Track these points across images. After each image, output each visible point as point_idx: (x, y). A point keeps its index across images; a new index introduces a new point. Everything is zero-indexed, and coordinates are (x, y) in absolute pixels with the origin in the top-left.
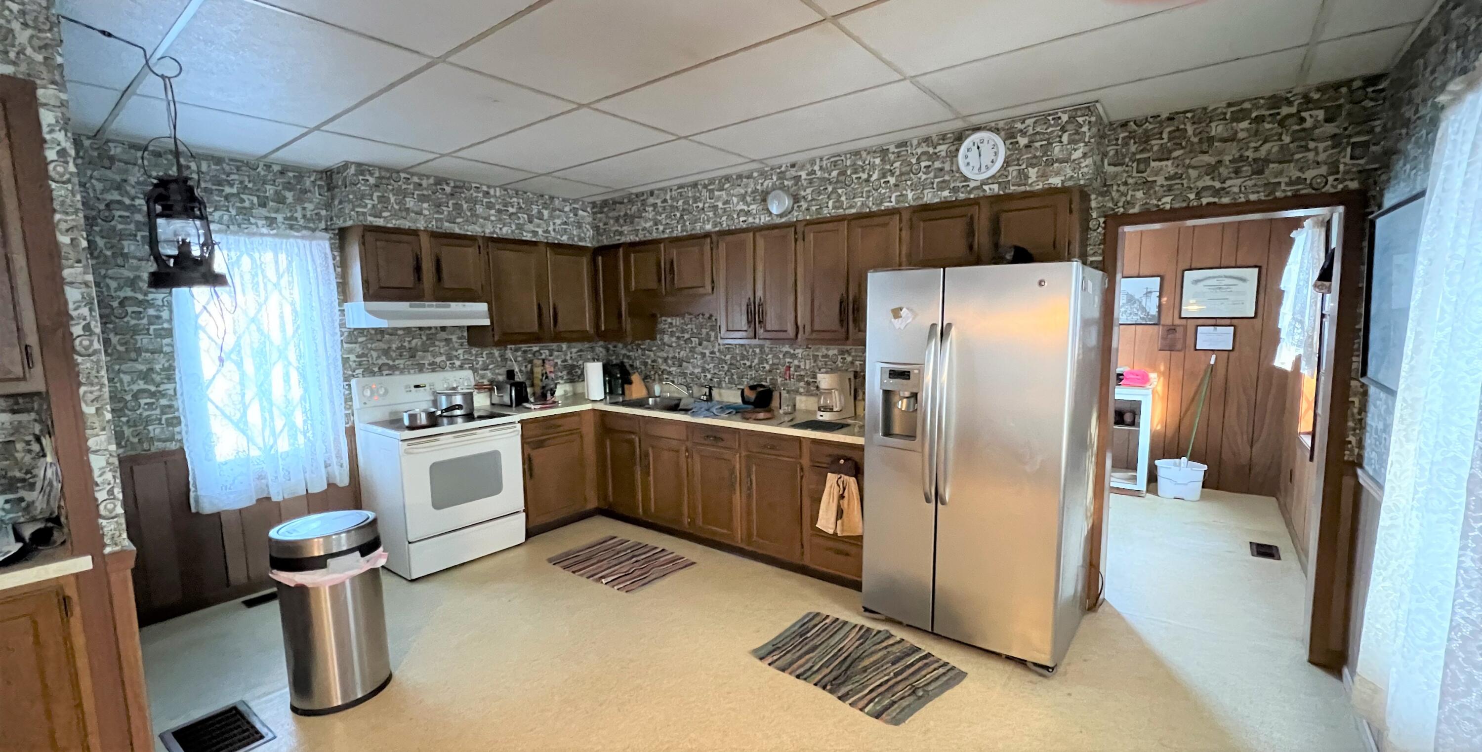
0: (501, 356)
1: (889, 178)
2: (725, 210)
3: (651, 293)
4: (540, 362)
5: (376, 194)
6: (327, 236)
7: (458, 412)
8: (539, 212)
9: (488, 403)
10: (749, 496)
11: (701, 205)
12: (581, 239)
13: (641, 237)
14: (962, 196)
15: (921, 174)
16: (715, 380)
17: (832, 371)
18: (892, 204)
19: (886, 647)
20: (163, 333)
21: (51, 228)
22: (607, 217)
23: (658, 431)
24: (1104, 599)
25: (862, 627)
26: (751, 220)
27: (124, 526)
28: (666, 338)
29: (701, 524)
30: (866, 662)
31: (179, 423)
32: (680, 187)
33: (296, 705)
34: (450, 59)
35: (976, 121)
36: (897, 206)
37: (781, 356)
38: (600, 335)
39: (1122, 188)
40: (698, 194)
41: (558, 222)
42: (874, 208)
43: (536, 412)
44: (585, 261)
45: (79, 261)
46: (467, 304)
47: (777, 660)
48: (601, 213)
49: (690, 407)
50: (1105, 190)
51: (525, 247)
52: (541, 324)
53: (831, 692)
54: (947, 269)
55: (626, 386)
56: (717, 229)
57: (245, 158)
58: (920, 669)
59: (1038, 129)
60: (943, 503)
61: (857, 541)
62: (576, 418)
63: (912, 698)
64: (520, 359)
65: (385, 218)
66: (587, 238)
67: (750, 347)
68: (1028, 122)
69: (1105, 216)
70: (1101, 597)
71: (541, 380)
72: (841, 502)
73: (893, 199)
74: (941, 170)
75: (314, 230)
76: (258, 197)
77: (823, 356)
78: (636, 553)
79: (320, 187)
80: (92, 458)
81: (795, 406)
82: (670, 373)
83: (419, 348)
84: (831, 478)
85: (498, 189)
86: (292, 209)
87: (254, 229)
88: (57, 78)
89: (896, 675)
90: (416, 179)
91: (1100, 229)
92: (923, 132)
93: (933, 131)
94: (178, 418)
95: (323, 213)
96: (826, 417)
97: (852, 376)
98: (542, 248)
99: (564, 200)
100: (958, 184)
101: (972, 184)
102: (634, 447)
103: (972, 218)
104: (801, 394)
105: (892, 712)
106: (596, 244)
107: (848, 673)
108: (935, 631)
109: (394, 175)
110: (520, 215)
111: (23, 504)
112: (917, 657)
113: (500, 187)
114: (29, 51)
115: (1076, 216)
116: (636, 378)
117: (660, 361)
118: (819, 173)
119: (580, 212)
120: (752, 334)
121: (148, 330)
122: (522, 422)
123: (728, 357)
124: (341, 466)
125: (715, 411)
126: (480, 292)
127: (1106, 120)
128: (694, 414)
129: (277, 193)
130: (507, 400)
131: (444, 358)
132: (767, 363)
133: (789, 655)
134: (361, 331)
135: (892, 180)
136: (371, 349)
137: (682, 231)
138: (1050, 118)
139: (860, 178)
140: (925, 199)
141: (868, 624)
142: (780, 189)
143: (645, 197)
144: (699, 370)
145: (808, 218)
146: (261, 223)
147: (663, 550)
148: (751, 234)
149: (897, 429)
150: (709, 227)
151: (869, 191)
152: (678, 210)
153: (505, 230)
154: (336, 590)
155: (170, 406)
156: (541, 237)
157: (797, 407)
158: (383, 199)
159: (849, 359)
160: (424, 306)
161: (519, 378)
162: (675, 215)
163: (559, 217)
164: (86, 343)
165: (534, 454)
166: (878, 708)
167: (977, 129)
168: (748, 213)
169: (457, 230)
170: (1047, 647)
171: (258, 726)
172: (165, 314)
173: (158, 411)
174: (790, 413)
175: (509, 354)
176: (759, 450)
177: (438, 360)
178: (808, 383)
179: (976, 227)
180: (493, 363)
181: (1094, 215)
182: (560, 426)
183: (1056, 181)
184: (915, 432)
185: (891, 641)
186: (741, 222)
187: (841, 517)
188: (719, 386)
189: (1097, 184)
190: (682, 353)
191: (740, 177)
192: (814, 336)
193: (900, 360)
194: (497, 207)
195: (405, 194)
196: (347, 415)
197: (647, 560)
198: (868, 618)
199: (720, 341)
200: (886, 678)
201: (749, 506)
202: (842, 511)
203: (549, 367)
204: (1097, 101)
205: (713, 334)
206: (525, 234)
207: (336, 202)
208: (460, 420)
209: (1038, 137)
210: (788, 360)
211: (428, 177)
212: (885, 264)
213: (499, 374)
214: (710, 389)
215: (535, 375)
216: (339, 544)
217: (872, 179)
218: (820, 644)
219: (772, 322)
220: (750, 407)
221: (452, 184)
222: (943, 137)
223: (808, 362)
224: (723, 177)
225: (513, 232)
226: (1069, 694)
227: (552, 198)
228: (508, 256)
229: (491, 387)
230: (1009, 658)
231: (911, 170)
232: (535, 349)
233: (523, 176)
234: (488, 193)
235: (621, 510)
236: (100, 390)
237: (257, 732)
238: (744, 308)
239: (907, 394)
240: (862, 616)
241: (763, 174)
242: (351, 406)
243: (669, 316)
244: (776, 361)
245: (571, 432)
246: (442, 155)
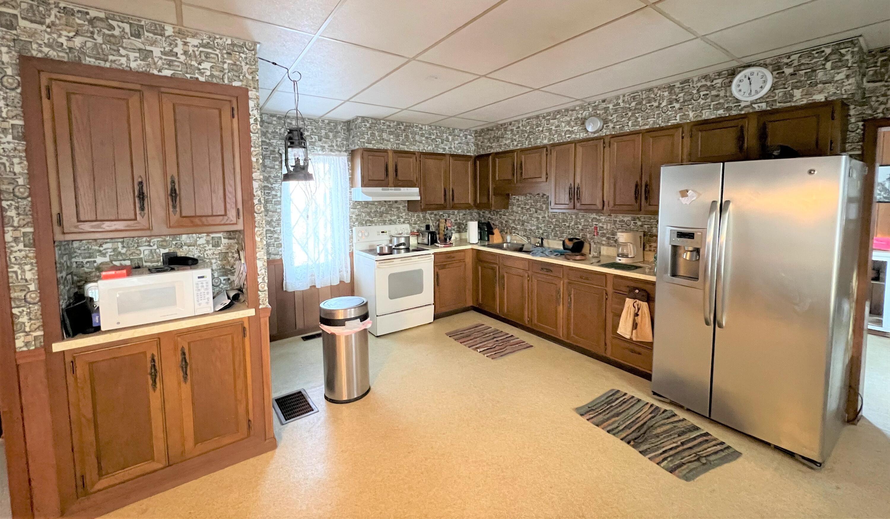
0: (424, 217)
1: (675, 104)
2: (556, 131)
3: (509, 181)
4: (444, 220)
5: (369, 132)
6: (346, 154)
7: (402, 247)
8: (447, 137)
9: (416, 242)
10: (569, 308)
11: (541, 129)
12: (469, 152)
13: (503, 149)
14: (734, 113)
15: (700, 100)
16: (545, 234)
17: (626, 231)
18: (678, 120)
19: (672, 423)
20: (277, 203)
21: (250, 153)
22: (484, 138)
23: (509, 263)
24: (862, 416)
25: (652, 406)
26: (573, 136)
27: (267, 296)
28: (515, 208)
29: (536, 322)
30: (659, 430)
31: (281, 246)
32: (528, 119)
33: (327, 396)
34: (418, 58)
35: (747, 60)
36: (680, 122)
37: (590, 220)
38: (478, 206)
39: (881, 99)
40: (539, 123)
41: (456, 142)
42: (663, 125)
43: (441, 249)
44: (470, 164)
45: (258, 169)
46: (409, 188)
47: (592, 418)
48: (480, 136)
49: (531, 250)
50: (864, 101)
51: (439, 157)
52: (445, 200)
53: (634, 446)
54: (726, 163)
55: (490, 236)
56: (551, 142)
57: (314, 118)
58: (700, 444)
59: (803, 61)
60: (720, 326)
61: (650, 346)
62: (463, 253)
63: (697, 464)
64: (433, 219)
65: (373, 144)
66: (472, 151)
67: (569, 214)
68: (793, 57)
69: (864, 120)
70: (860, 414)
71: (444, 231)
72: (636, 318)
73: (678, 118)
74: (718, 96)
75: (340, 151)
76: (318, 136)
77: (620, 221)
78: (496, 336)
79: (344, 130)
80: (258, 261)
81: (600, 252)
82: (516, 229)
83: (384, 212)
84: (629, 302)
85: (427, 126)
86: (332, 142)
87: (316, 152)
88: (256, 86)
89: (683, 444)
90: (388, 123)
91: (859, 130)
92: (704, 72)
93: (710, 71)
94: (281, 244)
95: (345, 143)
96: (623, 261)
97: (642, 235)
98: (448, 157)
99: (461, 130)
100: (731, 105)
101: (743, 104)
102: (495, 273)
103: (742, 127)
104: (603, 245)
105: (683, 470)
106: (476, 154)
107: (646, 436)
108: (712, 418)
109: (378, 122)
110: (437, 140)
111: (230, 281)
112: (698, 434)
113: (428, 125)
114: (247, 75)
115: (837, 122)
116: (496, 231)
117: (511, 221)
118: (622, 105)
119: (469, 137)
120: (572, 207)
121: (272, 201)
122: (435, 254)
123: (554, 220)
124: (347, 272)
125: (547, 253)
126: (415, 181)
127: (865, 50)
128: (534, 254)
129: (326, 133)
130: (426, 241)
131: (396, 217)
132: (580, 224)
133: (601, 416)
134: (359, 203)
135: (677, 106)
136: (362, 212)
137: (529, 144)
138: (814, 52)
139: (653, 105)
140: (704, 117)
141: (657, 404)
142: (594, 116)
143: (506, 126)
144: (535, 228)
145: (613, 133)
146: (319, 149)
147: (512, 336)
148: (573, 145)
149: (682, 271)
150: (546, 142)
151: (659, 114)
152: (526, 132)
153: (429, 148)
154: (348, 338)
155: (278, 238)
156: (447, 152)
157: (602, 253)
158: (373, 134)
159: (639, 223)
160: (388, 190)
161: (432, 229)
162: (524, 136)
163: (457, 140)
164: (259, 208)
165: (441, 272)
166: (671, 465)
167: (749, 66)
168: (571, 132)
169: (406, 149)
170: (816, 446)
171: (311, 404)
172: (279, 194)
173: (273, 240)
174: (597, 257)
175: (428, 216)
176: (576, 279)
177: (393, 218)
178: (608, 238)
179: (745, 133)
180: (419, 220)
181: (853, 120)
182: (454, 257)
183: (820, 98)
184: (698, 275)
185: (676, 419)
186: (568, 138)
187: (636, 328)
188: (548, 238)
189: (858, 97)
190: (524, 217)
191: (567, 110)
192: (616, 208)
193: (686, 225)
194: (426, 136)
195: (383, 131)
196: (350, 246)
197: (503, 341)
198: (655, 399)
199: (550, 210)
200: (675, 445)
201: (569, 315)
202: (637, 324)
203: (448, 224)
204: (860, 36)
205: (544, 206)
206: (439, 150)
207: (351, 137)
208: (403, 251)
209: (803, 67)
210: (594, 223)
211: (394, 122)
212: (671, 161)
213: (421, 227)
214: (542, 239)
215: (440, 228)
216: (350, 314)
217: (662, 106)
218: (623, 412)
219: (586, 198)
220: (569, 252)
221: (405, 124)
222: (719, 74)
223: (609, 225)
224: (556, 111)
225: (433, 149)
226: (838, 488)
227: (454, 129)
228: (431, 163)
229: (418, 234)
230: (777, 449)
231: (692, 98)
232: (441, 213)
233: (440, 118)
234: (422, 128)
235: (486, 309)
236: (263, 230)
237: (311, 407)
238: (567, 190)
239: (691, 249)
240: (653, 398)
241: (583, 108)
242: (352, 241)
243: (517, 195)
244: (586, 223)
245: (460, 261)
246: (403, 110)
